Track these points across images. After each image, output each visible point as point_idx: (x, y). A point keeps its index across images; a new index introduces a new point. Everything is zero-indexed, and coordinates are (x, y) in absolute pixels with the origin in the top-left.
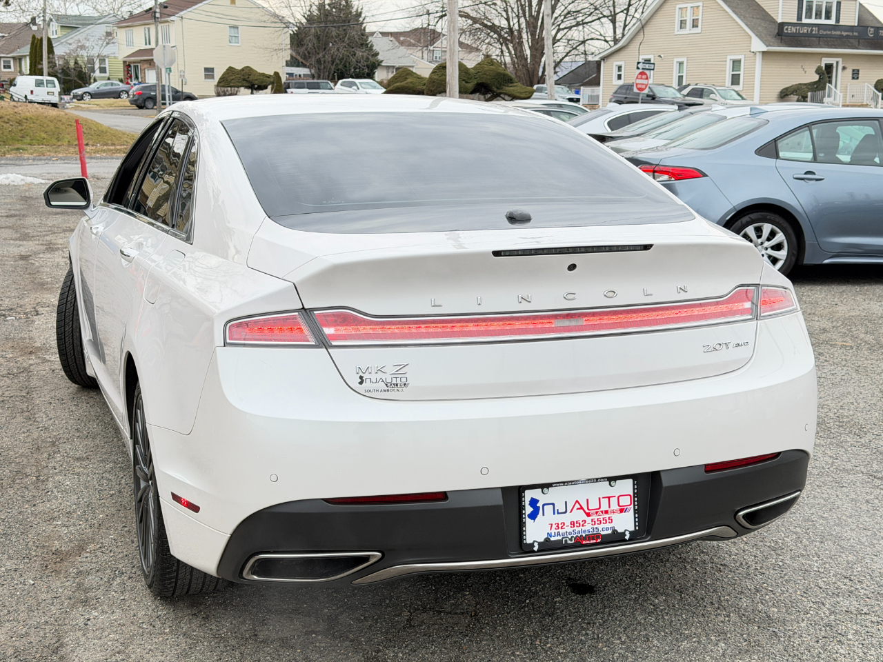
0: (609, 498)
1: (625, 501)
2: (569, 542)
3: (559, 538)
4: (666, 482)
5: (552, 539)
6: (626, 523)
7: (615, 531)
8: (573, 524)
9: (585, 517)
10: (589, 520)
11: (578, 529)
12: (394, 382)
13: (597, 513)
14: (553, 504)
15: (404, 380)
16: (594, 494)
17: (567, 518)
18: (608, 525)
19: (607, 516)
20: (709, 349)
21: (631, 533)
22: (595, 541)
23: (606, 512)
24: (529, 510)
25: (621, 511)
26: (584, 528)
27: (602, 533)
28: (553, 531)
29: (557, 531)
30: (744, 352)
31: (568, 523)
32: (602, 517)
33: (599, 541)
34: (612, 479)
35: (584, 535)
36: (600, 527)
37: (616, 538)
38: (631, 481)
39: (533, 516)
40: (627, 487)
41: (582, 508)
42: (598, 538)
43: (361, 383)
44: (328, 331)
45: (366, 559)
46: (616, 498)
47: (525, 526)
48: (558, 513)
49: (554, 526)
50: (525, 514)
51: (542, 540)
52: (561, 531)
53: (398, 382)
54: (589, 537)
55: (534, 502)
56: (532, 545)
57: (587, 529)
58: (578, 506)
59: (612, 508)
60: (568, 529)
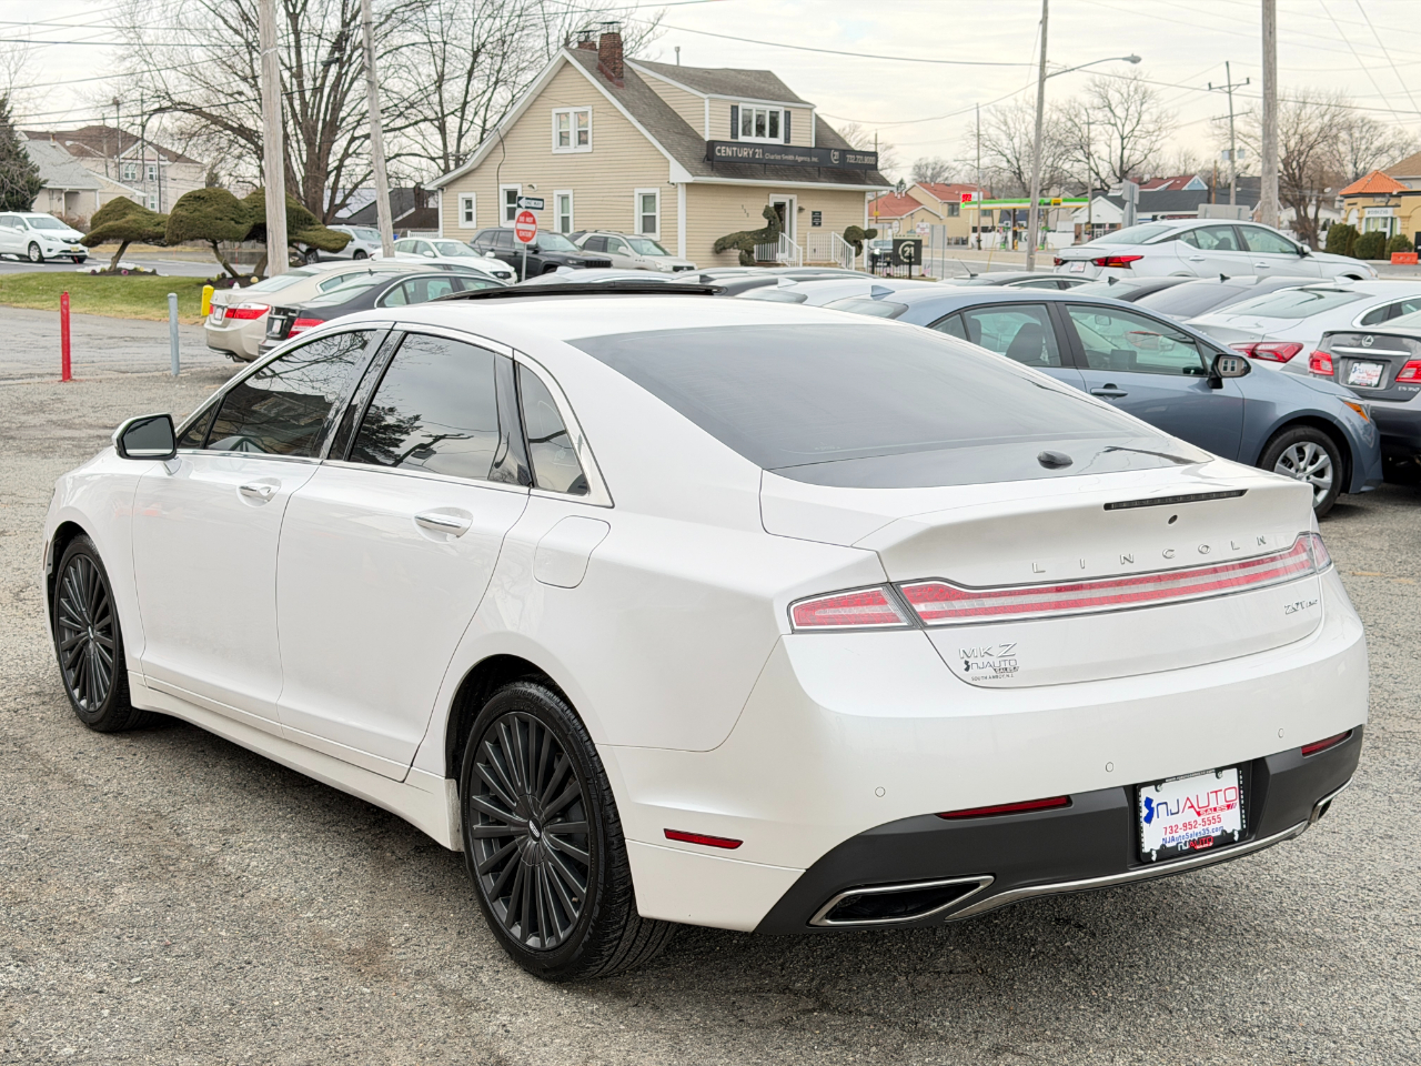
0: (1216, 792)
1: (1233, 795)
2: (1184, 848)
3: (1174, 844)
4: (1273, 768)
5: (1168, 845)
6: (1233, 821)
7: (1224, 832)
8: (1185, 825)
9: (1196, 817)
10: (1199, 819)
11: (1190, 832)
12: (1003, 666)
13: (1206, 811)
14: (1166, 804)
15: (1013, 663)
16: (1201, 789)
17: (1179, 820)
18: (1218, 825)
19: (1216, 814)
21: (1239, 832)
22: (1207, 845)
23: (1215, 809)
24: (1144, 812)
25: (1228, 806)
26: (1196, 831)
27: (1213, 835)
28: (1168, 836)
29: (1171, 836)
30: (1315, 611)
31: (1180, 826)
32: (1211, 816)
33: (1211, 844)
34: (1218, 770)
35: (1197, 838)
36: (1211, 828)
37: (1226, 839)
38: (1235, 770)
39: (1149, 819)
40: (1231, 778)
41: (1192, 806)
42: (1210, 840)
43: (967, 669)
44: (920, 608)
45: (976, 885)
46: (1223, 792)
47: (1142, 832)
48: (1171, 814)
49: (1169, 830)
50: (1141, 817)
51: (1158, 848)
52: (1176, 835)
53: (1008, 666)
54: (1201, 841)
55: (1149, 802)
56: (1150, 854)
57: (1198, 831)
58: (1189, 804)
59: (1220, 804)
60: (1182, 833)
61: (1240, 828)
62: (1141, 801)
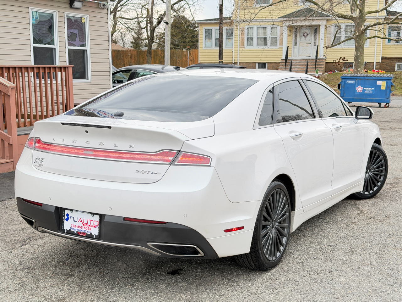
0: (91, 220)
1: (96, 223)
2: (76, 233)
4: (106, 219)
5: (72, 230)
6: (95, 232)
7: (91, 234)
8: (78, 226)
9: (83, 226)
11: (80, 229)
13: (86, 225)
14: (73, 217)
15: (42, 164)
17: (77, 224)
18: (89, 231)
19: (90, 227)
20: (138, 172)
21: (96, 236)
22: (83, 235)
23: (89, 226)
24: (66, 217)
25: (94, 227)
26: (82, 229)
27: (87, 233)
28: (72, 227)
29: (73, 228)
31: (77, 226)
32: (88, 227)
33: (85, 235)
34: (93, 214)
35: (81, 232)
36: (87, 230)
37: (90, 236)
38: (99, 216)
39: (67, 220)
40: (97, 218)
41: (82, 222)
42: (85, 234)
43: (35, 163)
46: (93, 221)
47: (64, 223)
48: (75, 221)
50: (64, 218)
51: (68, 229)
52: (75, 228)
54: (83, 233)
55: (68, 215)
56: (65, 230)
57: (83, 230)
58: (80, 220)
59: (91, 225)
60: (77, 228)
61: (97, 234)
62: (64, 213)
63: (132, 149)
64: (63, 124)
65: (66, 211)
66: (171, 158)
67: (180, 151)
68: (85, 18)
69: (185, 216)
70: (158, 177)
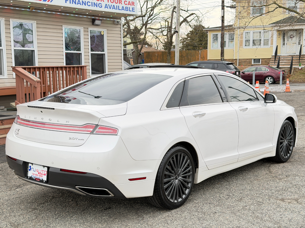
0: (43, 171)
1: (46, 173)
2: (34, 179)
4: (50, 170)
5: (32, 177)
6: (45, 178)
7: (43, 179)
9: (38, 174)
13: (40, 173)
14: (33, 168)
15: (18, 132)
18: (42, 177)
19: (42, 175)
20: (70, 139)
21: (45, 181)
23: (42, 174)
24: (29, 168)
25: (45, 175)
27: (41, 179)
28: (32, 175)
31: (35, 174)
34: (44, 166)
36: (41, 177)
37: (42, 181)
38: (47, 168)
39: (30, 170)
41: (38, 171)
47: (28, 172)
48: (34, 171)
50: (28, 169)
51: (30, 176)
54: (38, 179)
55: (30, 167)
56: (28, 177)
57: (38, 177)
60: (35, 176)
61: (46, 180)
62: (28, 166)
63: (67, 123)
64: (29, 106)
65: (29, 164)
66: (91, 130)
67: (98, 125)
68: (103, 32)
69: (98, 168)
70: (82, 142)
